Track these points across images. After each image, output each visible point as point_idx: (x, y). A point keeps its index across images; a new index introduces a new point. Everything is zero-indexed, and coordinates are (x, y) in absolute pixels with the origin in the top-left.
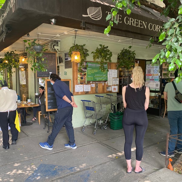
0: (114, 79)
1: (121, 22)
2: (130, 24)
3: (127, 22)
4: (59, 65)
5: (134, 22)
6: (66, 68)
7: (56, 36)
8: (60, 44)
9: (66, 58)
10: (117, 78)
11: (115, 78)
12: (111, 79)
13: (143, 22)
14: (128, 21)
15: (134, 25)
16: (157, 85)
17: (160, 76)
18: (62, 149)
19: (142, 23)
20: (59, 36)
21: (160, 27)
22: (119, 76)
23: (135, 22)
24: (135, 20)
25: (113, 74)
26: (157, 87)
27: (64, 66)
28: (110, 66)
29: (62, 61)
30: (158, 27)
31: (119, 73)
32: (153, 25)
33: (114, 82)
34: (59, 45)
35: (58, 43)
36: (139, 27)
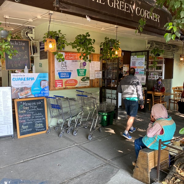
0: (96, 72)
1: (104, 4)
2: (115, 7)
3: (111, 4)
4: (32, 55)
5: (119, 5)
6: (41, 58)
7: (28, 21)
8: (35, 31)
9: (41, 47)
10: (100, 71)
11: (98, 71)
12: (93, 72)
13: (130, 5)
14: (113, 3)
15: (119, 8)
16: (143, 79)
17: (147, 69)
18: (33, 157)
19: (129, 7)
20: (32, 21)
21: (148, 12)
22: (102, 68)
23: (121, 5)
24: (121, 2)
25: (95, 66)
26: (143, 81)
27: (39, 57)
28: (92, 58)
29: (36, 50)
30: (147, 13)
31: (102, 65)
32: (141, 9)
33: (97, 75)
34: (33, 32)
35: (32, 30)
36: (125, 10)
